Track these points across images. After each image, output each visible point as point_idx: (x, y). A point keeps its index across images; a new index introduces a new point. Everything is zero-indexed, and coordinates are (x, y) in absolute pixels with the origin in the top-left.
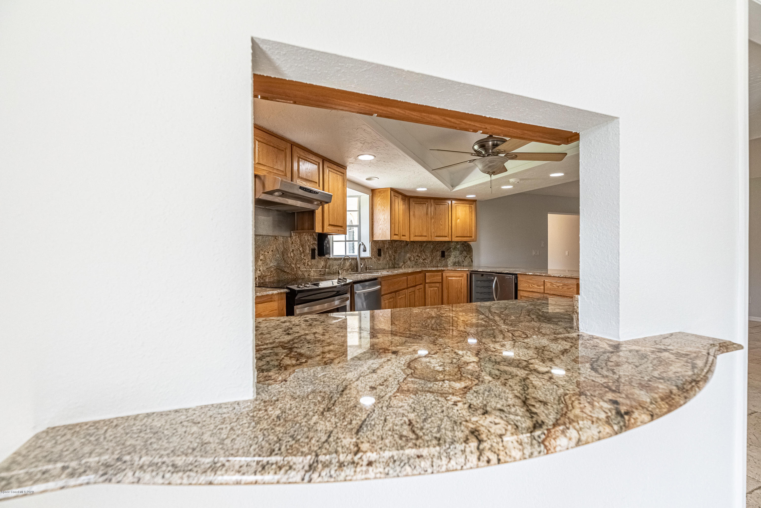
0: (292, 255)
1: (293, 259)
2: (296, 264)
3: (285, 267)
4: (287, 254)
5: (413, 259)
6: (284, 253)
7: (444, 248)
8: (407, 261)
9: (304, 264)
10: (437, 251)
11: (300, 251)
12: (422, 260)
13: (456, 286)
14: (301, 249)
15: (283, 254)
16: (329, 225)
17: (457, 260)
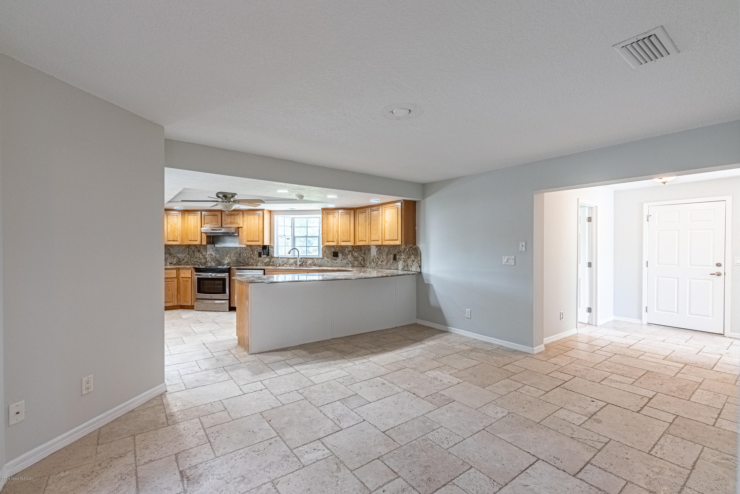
0: (245, 255)
2: (248, 259)
4: (242, 255)
5: (375, 261)
11: (251, 253)
12: (380, 262)
15: (240, 254)
16: (248, 241)
17: (406, 264)
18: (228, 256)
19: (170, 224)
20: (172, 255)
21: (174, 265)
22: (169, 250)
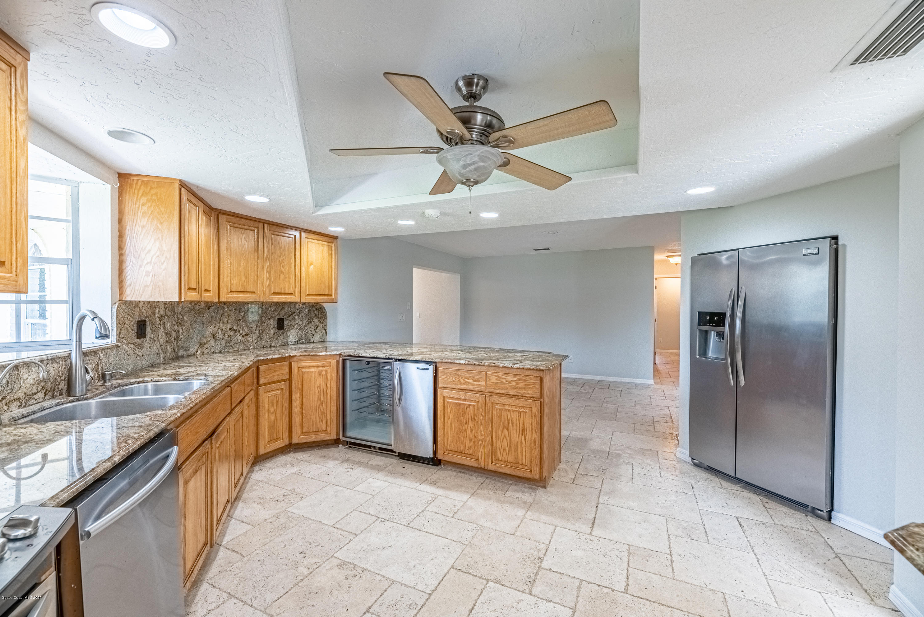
5: (221, 336)
7: (282, 313)
8: (208, 342)
10: (269, 319)
12: (240, 338)
13: (318, 384)
17: (304, 333)
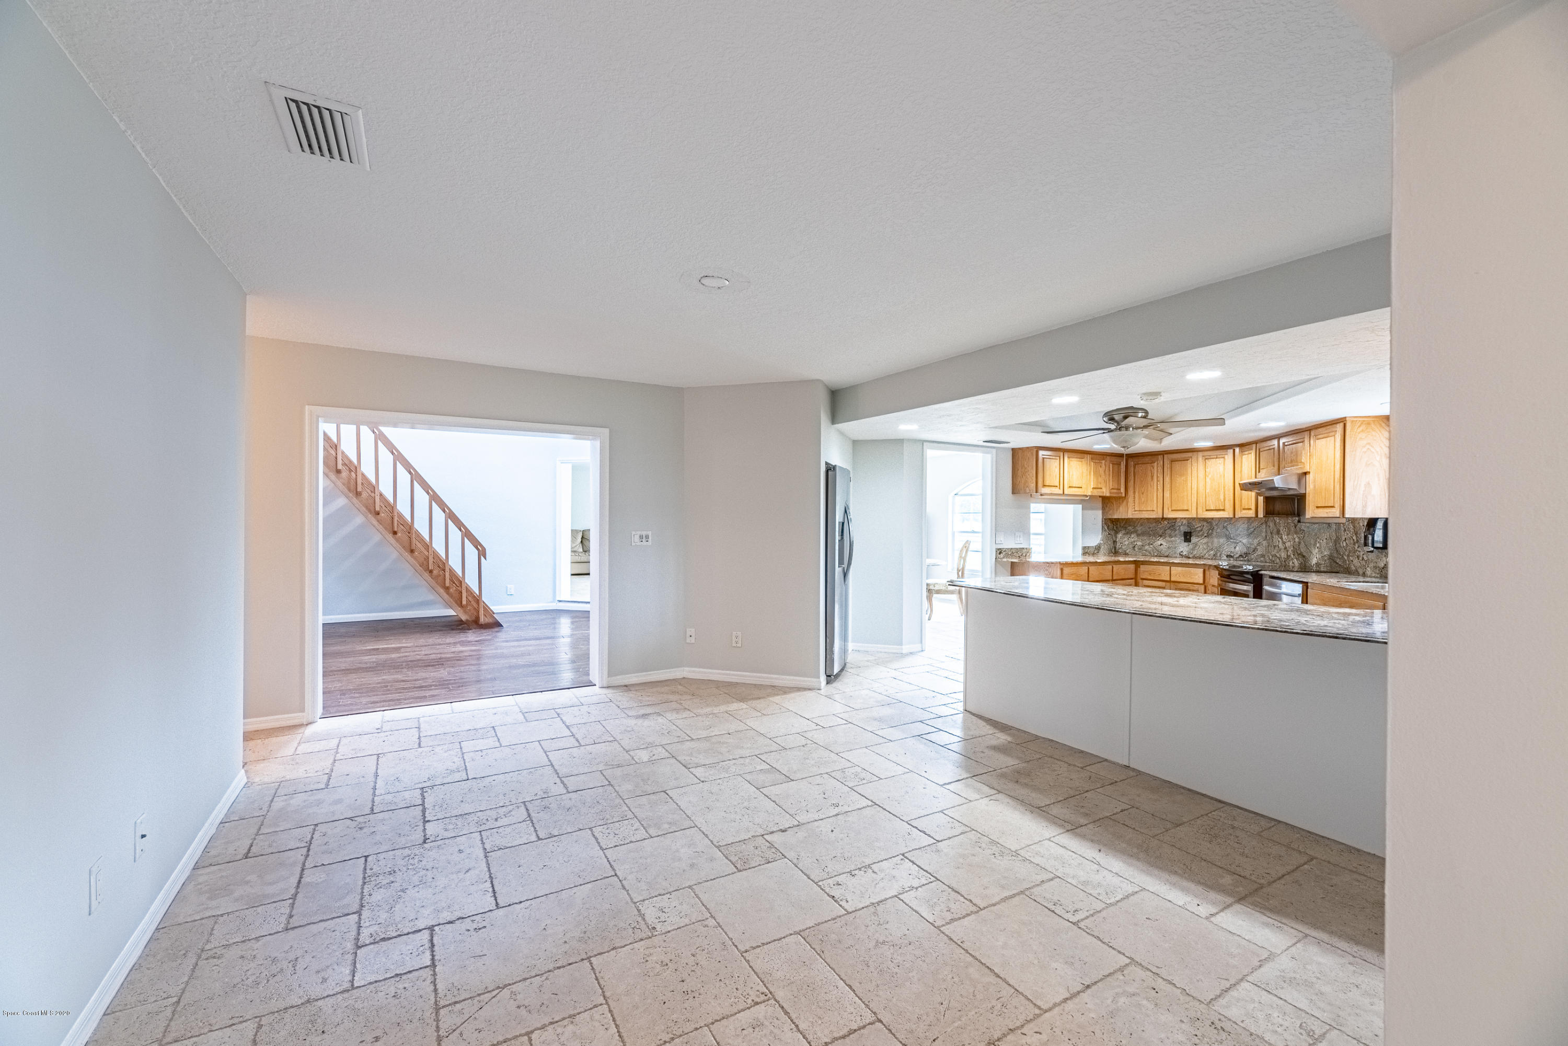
0: (1345, 545)
1: (1346, 550)
2: (1348, 556)
3: (1337, 558)
4: (1340, 543)
6: (1337, 541)
9: (1358, 557)
11: (1353, 540)
14: (1354, 538)
15: (1335, 541)
16: (1317, 507)
18: (1318, 545)
19: (1210, 476)
20: (1231, 539)
21: (1236, 560)
22: (1227, 530)
